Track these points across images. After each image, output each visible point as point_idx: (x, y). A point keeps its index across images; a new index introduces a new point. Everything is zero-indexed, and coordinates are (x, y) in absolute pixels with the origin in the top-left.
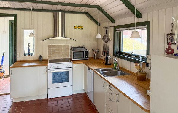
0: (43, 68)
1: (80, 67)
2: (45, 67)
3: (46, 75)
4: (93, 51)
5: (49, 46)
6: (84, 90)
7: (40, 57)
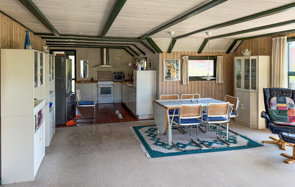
0: (94, 85)
1: (118, 84)
2: (96, 84)
3: (96, 89)
4: (129, 75)
5: (98, 72)
6: (122, 100)
7: (92, 79)
